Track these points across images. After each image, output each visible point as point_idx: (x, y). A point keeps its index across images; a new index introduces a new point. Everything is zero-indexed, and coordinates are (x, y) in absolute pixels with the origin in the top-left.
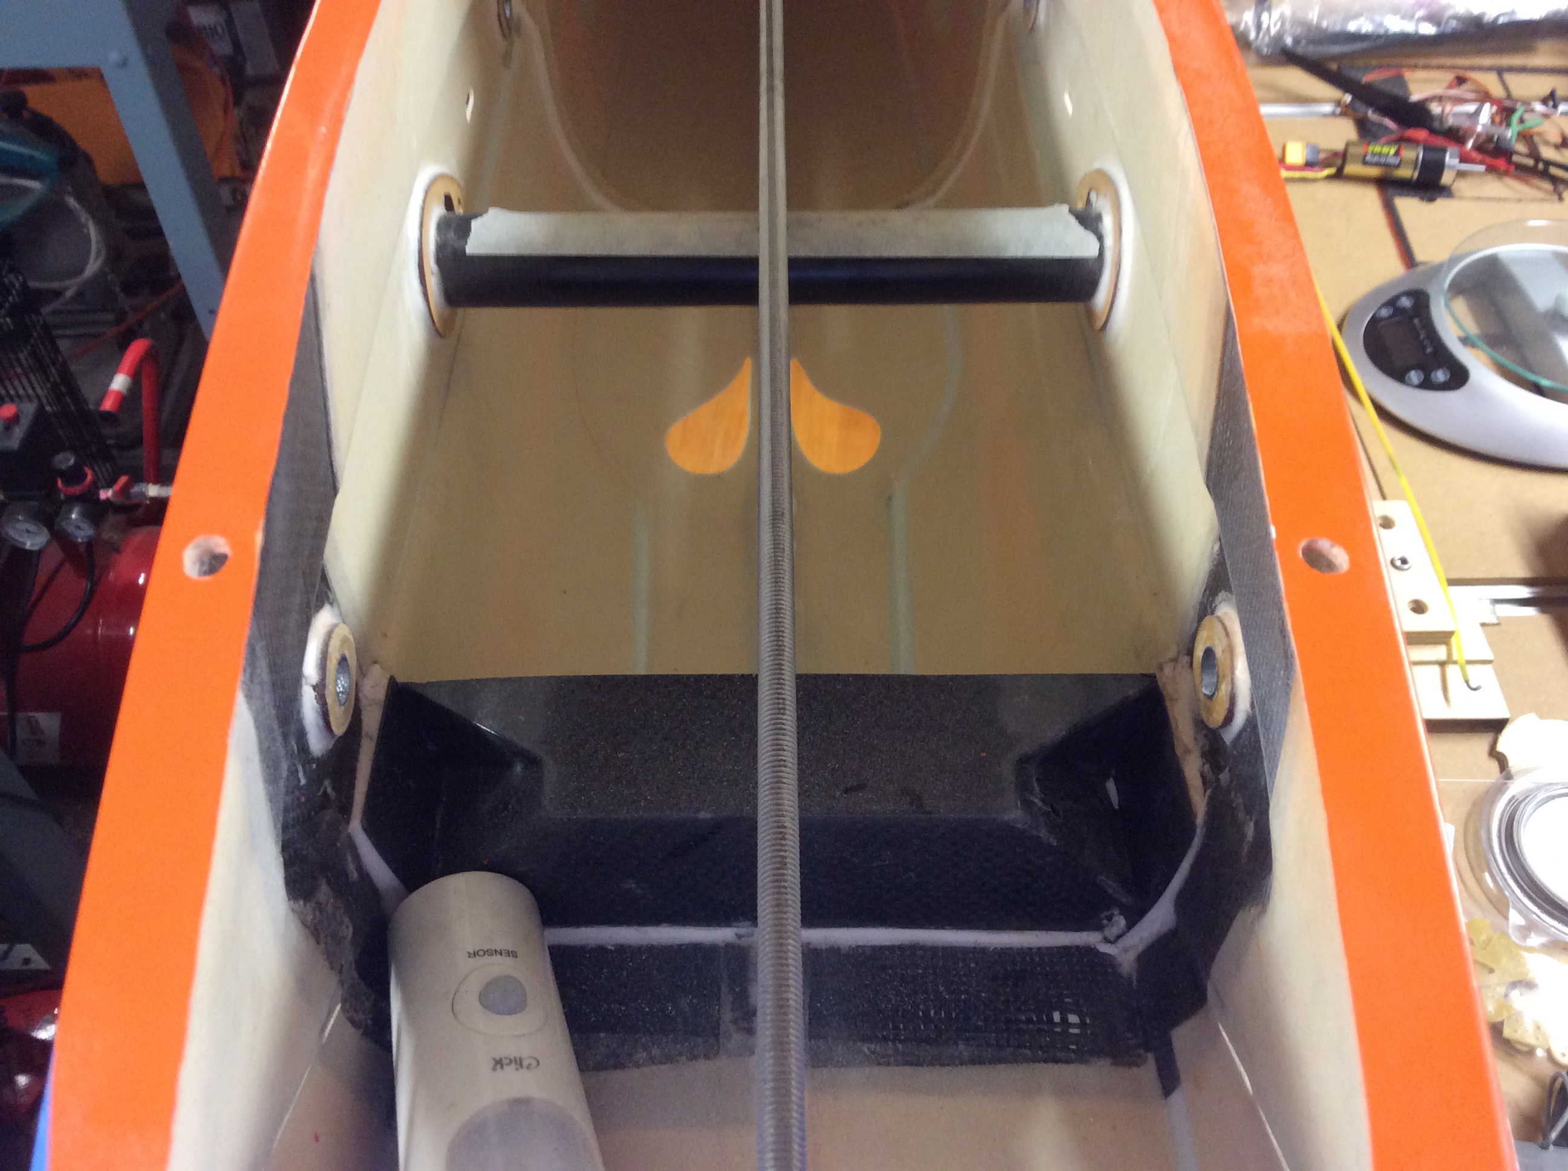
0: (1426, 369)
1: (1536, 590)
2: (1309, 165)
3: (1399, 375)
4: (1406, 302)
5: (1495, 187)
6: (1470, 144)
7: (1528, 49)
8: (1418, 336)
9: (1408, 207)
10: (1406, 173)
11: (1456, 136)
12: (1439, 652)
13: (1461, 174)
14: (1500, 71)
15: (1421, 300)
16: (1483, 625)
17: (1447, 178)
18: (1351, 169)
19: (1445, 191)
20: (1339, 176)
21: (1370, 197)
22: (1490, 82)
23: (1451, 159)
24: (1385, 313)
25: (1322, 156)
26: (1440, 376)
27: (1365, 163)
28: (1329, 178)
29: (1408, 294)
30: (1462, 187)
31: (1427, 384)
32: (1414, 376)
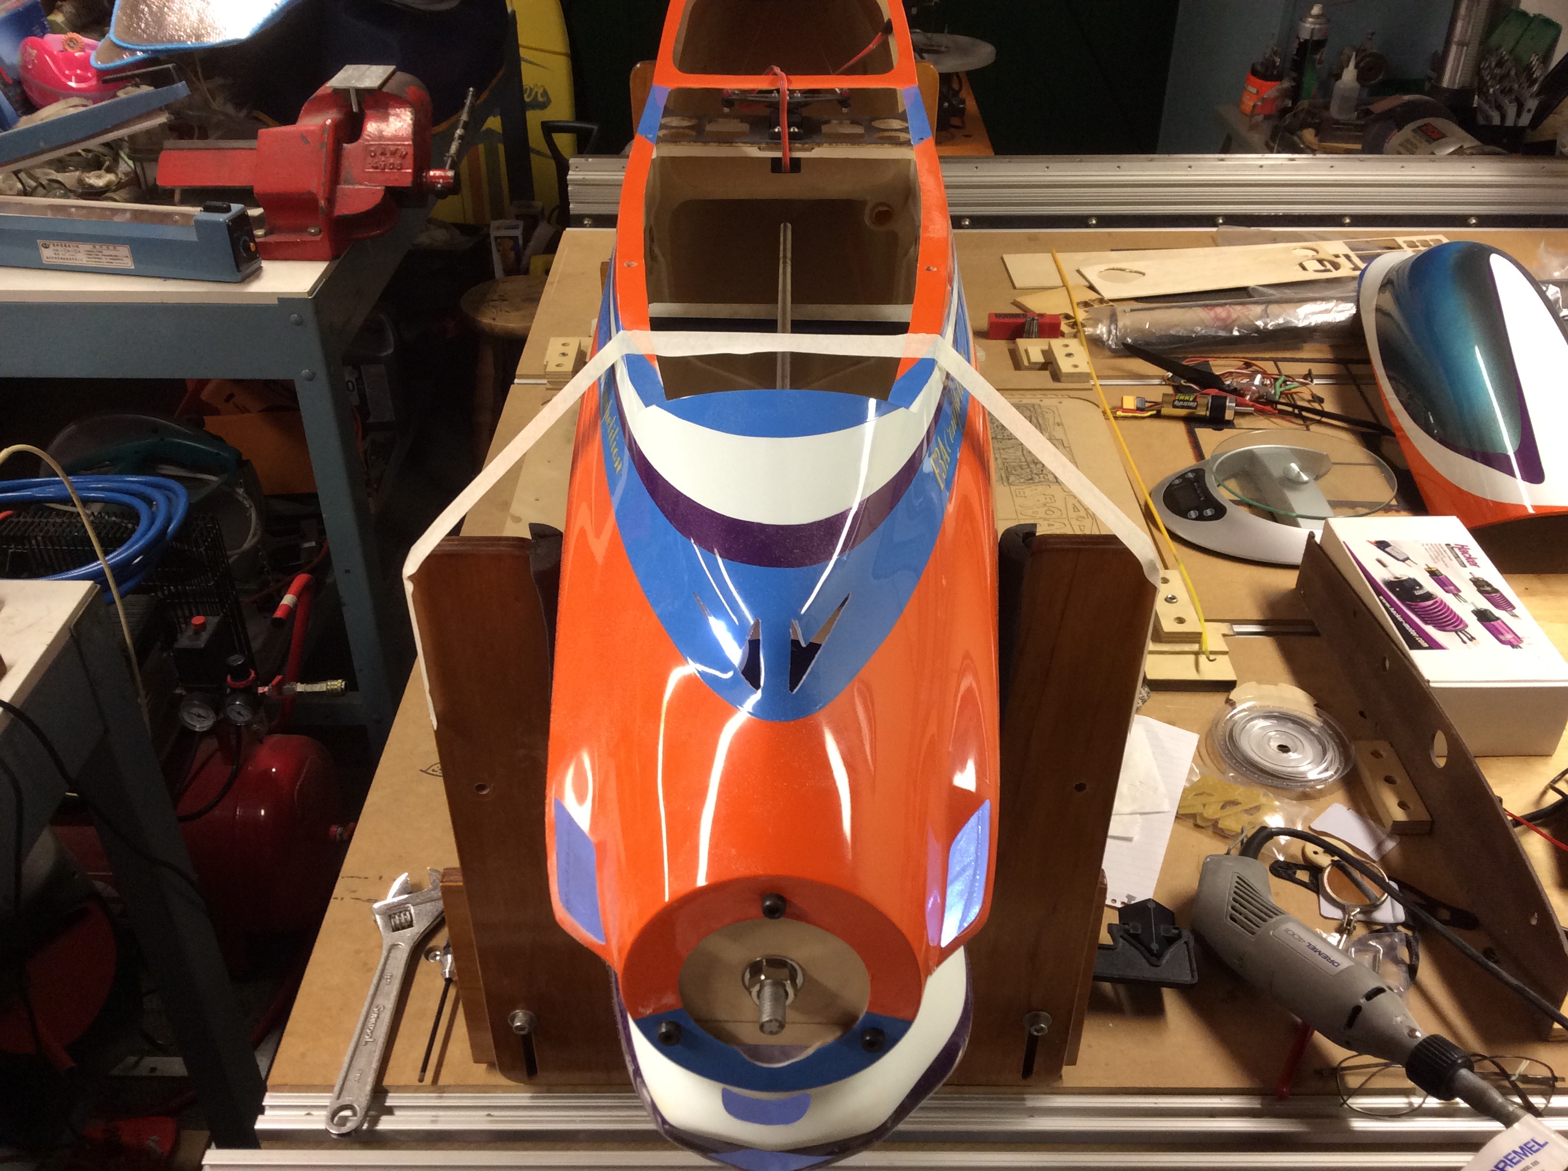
0: (1200, 509)
1: (1267, 627)
2: (1139, 409)
3: (1183, 514)
4: (1190, 475)
5: (1262, 422)
6: (1248, 398)
7: (1297, 348)
8: (1196, 491)
9: (1204, 434)
10: (1202, 412)
11: (1238, 393)
12: (1195, 647)
13: (1237, 414)
14: (1276, 361)
15: (1199, 474)
16: (1224, 635)
17: (1229, 415)
18: (1166, 410)
19: (1230, 424)
20: (1158, 416)
21: (1180, 428)
22: (1270, 367)
23: (1230, 404)
24: (1177, 482)
25: (1148, 405)
26: (1209, 512)
27: (1175, 407)
28: (1151, 416)
29: (1192, 471)
30: (1239, 422)
31: (1201, 518)
32: (1193, 514)
